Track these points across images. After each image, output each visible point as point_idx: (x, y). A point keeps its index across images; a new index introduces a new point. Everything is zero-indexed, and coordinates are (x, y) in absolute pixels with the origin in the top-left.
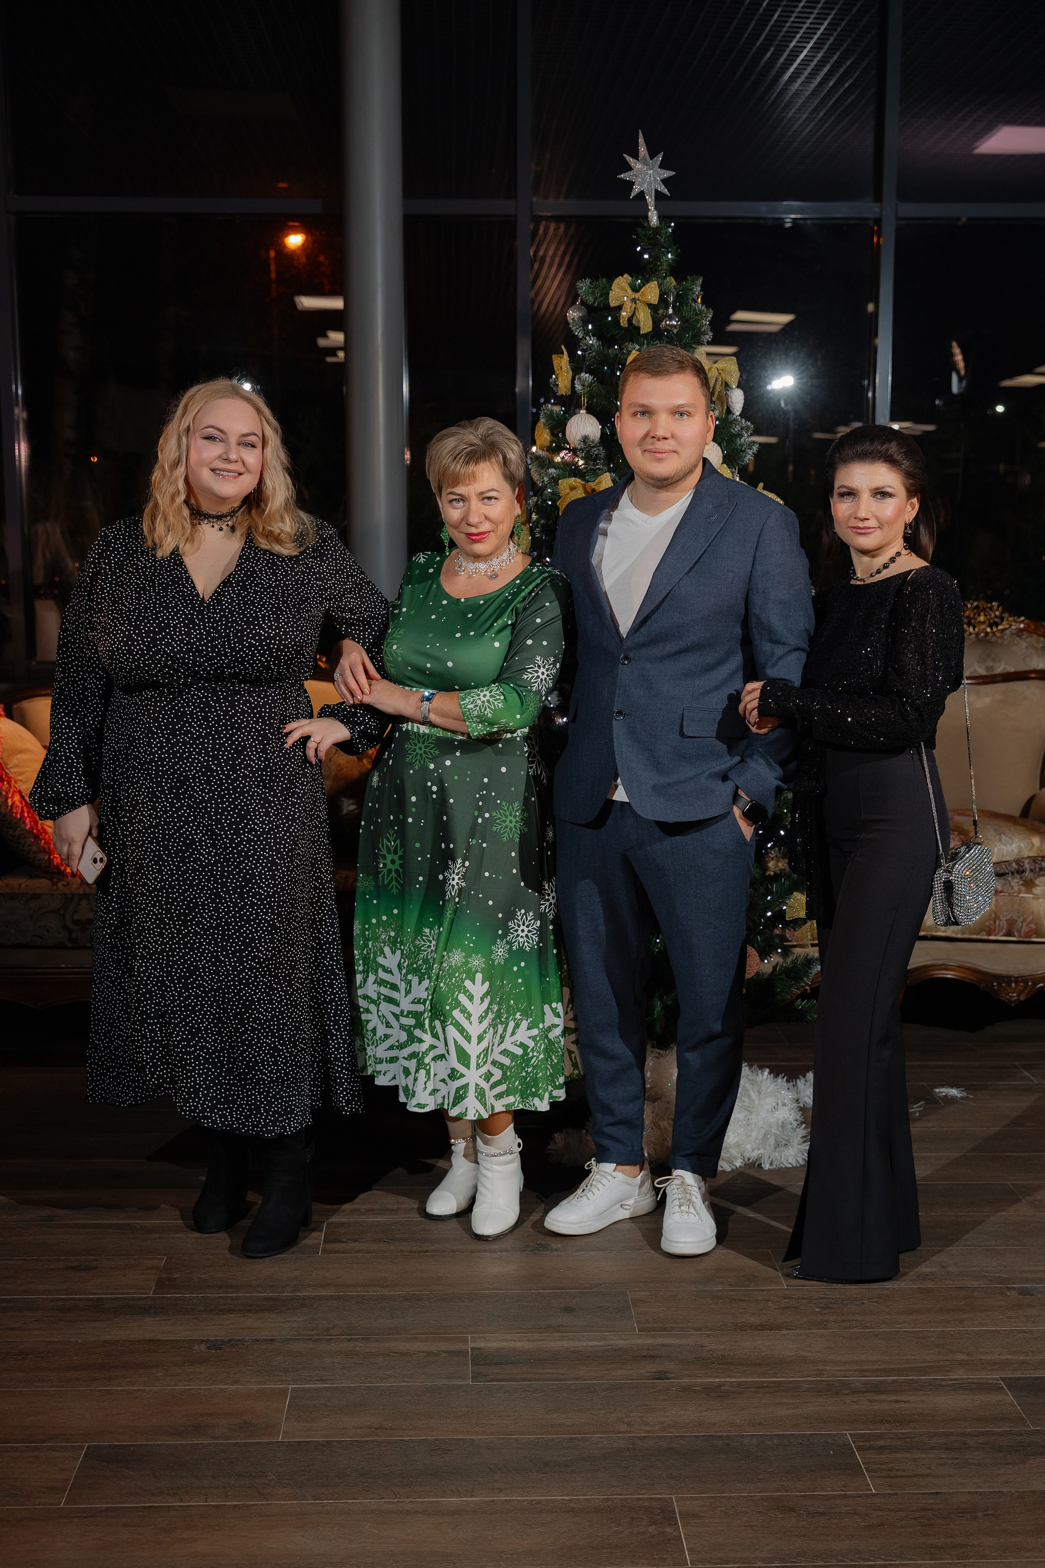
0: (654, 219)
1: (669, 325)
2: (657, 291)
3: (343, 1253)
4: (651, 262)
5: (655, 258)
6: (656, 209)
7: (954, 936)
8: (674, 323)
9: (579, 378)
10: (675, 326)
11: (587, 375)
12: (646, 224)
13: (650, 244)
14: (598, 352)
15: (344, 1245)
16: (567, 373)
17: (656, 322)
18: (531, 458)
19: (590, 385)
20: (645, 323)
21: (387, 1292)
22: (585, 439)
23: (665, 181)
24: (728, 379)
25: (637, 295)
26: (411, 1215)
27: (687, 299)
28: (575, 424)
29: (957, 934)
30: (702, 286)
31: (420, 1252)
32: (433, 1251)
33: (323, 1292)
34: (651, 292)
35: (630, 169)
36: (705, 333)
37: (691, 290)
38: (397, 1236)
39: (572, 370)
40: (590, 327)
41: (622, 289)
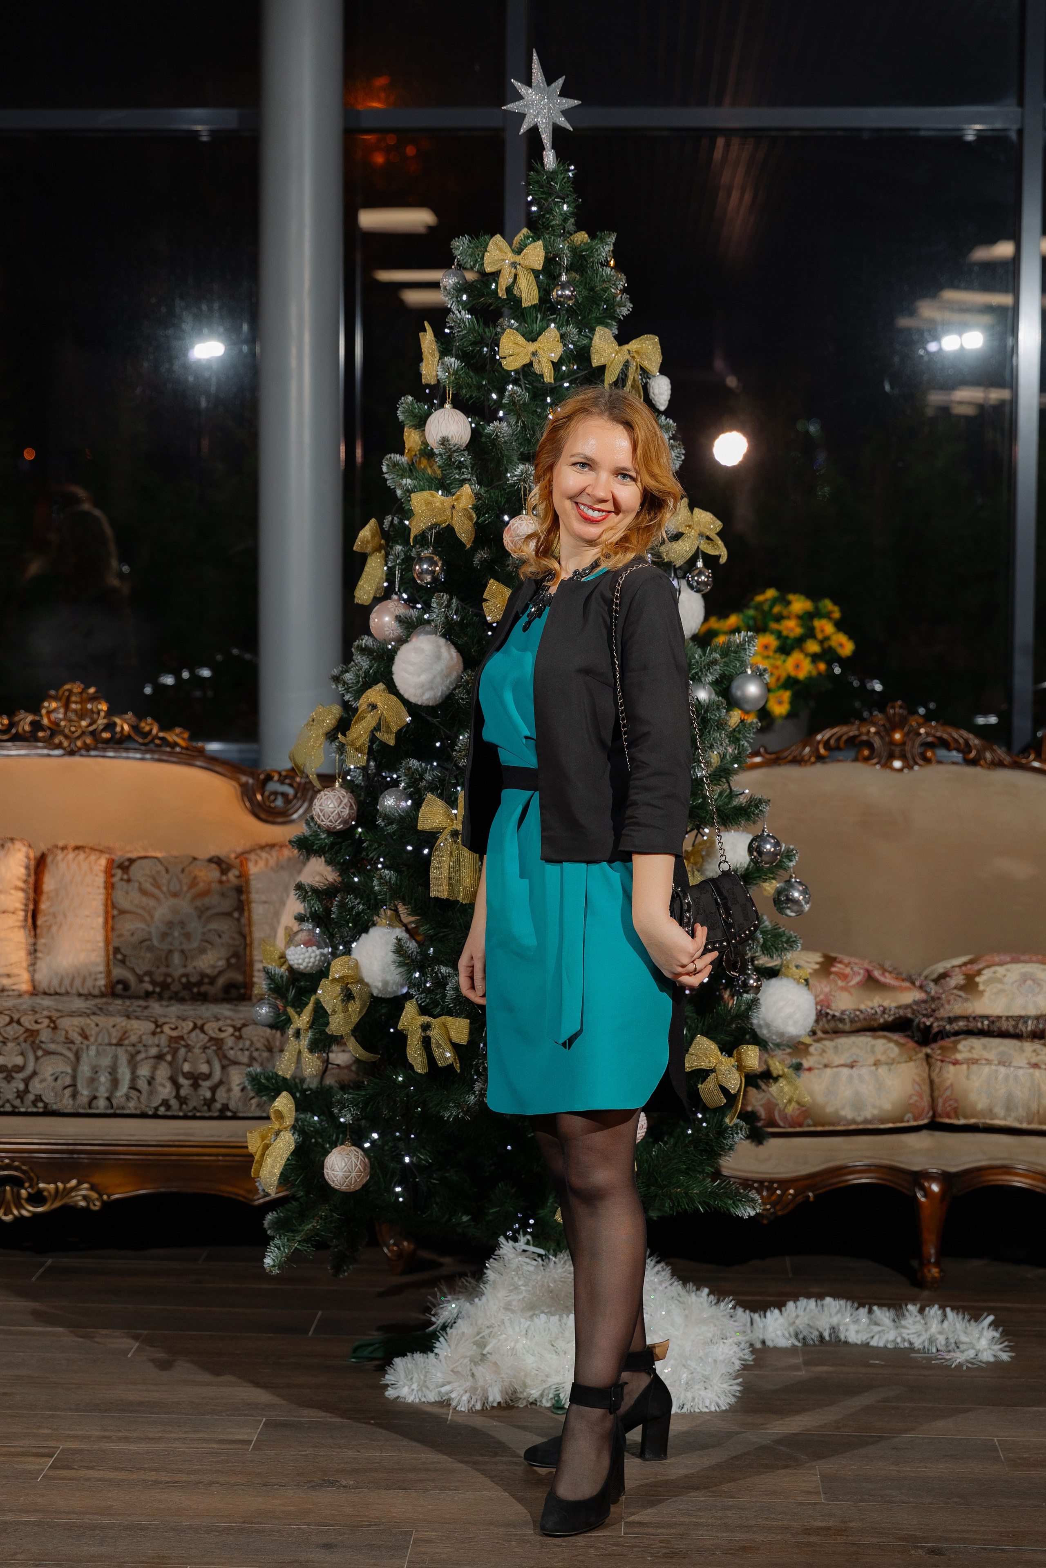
0: (550, 159)
1: (561, 296)
2: (543, 254)
3: (69, 1479)
4: (543, 216)
5: (546, 210)
6: (553, 148)
7: (1016, 1125)
8: (567, 292)
9: (443, 364)
10: (569, 298)
11: (453, 360)
12: (539, 166)
13: (543, 193)
14: (472, 330)
15: (74, 1472)
16: (432, 355)
17: (545, 293)
18: (388, 465)
19: (456, 373)
20: (529, 293)
21: (106, 1521)
22: (444, 441)
23: (565, 113)
24: (646, 364)
25: (518, 259)
26: (174, 1445)
27: (593, 262)
28: (436, 421)
29: (1021, 1123)
30: (614, 244)
31: (168, 1482)
32: (186, 1482)
33: (25, 1518)
34: (535, 254)
35: (520, 97)
36: (621, 305)
37: (597, 250)
38: (146, 1466)
39: (440, 352)
40: (465, 297)
41: (501, 250)
